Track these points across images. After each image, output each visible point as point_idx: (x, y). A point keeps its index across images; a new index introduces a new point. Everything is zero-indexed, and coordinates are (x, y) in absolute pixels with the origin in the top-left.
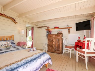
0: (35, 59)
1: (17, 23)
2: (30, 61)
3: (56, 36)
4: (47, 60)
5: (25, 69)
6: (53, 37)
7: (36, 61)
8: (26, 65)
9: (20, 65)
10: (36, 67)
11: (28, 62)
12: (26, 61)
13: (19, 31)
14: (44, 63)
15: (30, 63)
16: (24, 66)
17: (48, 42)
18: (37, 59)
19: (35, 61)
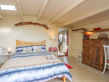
0: (43, 68)
1: (49, 29)
2: (37, 69)
3: (94, 43)
4: (61, 74)
5: (29, 74)
6: (89, 43)
7: (44, 70)
8: (32, 71)
9: (26, 69)
10: (42, 76)
11: (34, 69)
12: (33, 67)
13: (50, 37)
14: (55, 75)
15: (35, 70)
16: (29, 71)
17: (83, 50)
18: (45, 69)
19: (42, 70)
